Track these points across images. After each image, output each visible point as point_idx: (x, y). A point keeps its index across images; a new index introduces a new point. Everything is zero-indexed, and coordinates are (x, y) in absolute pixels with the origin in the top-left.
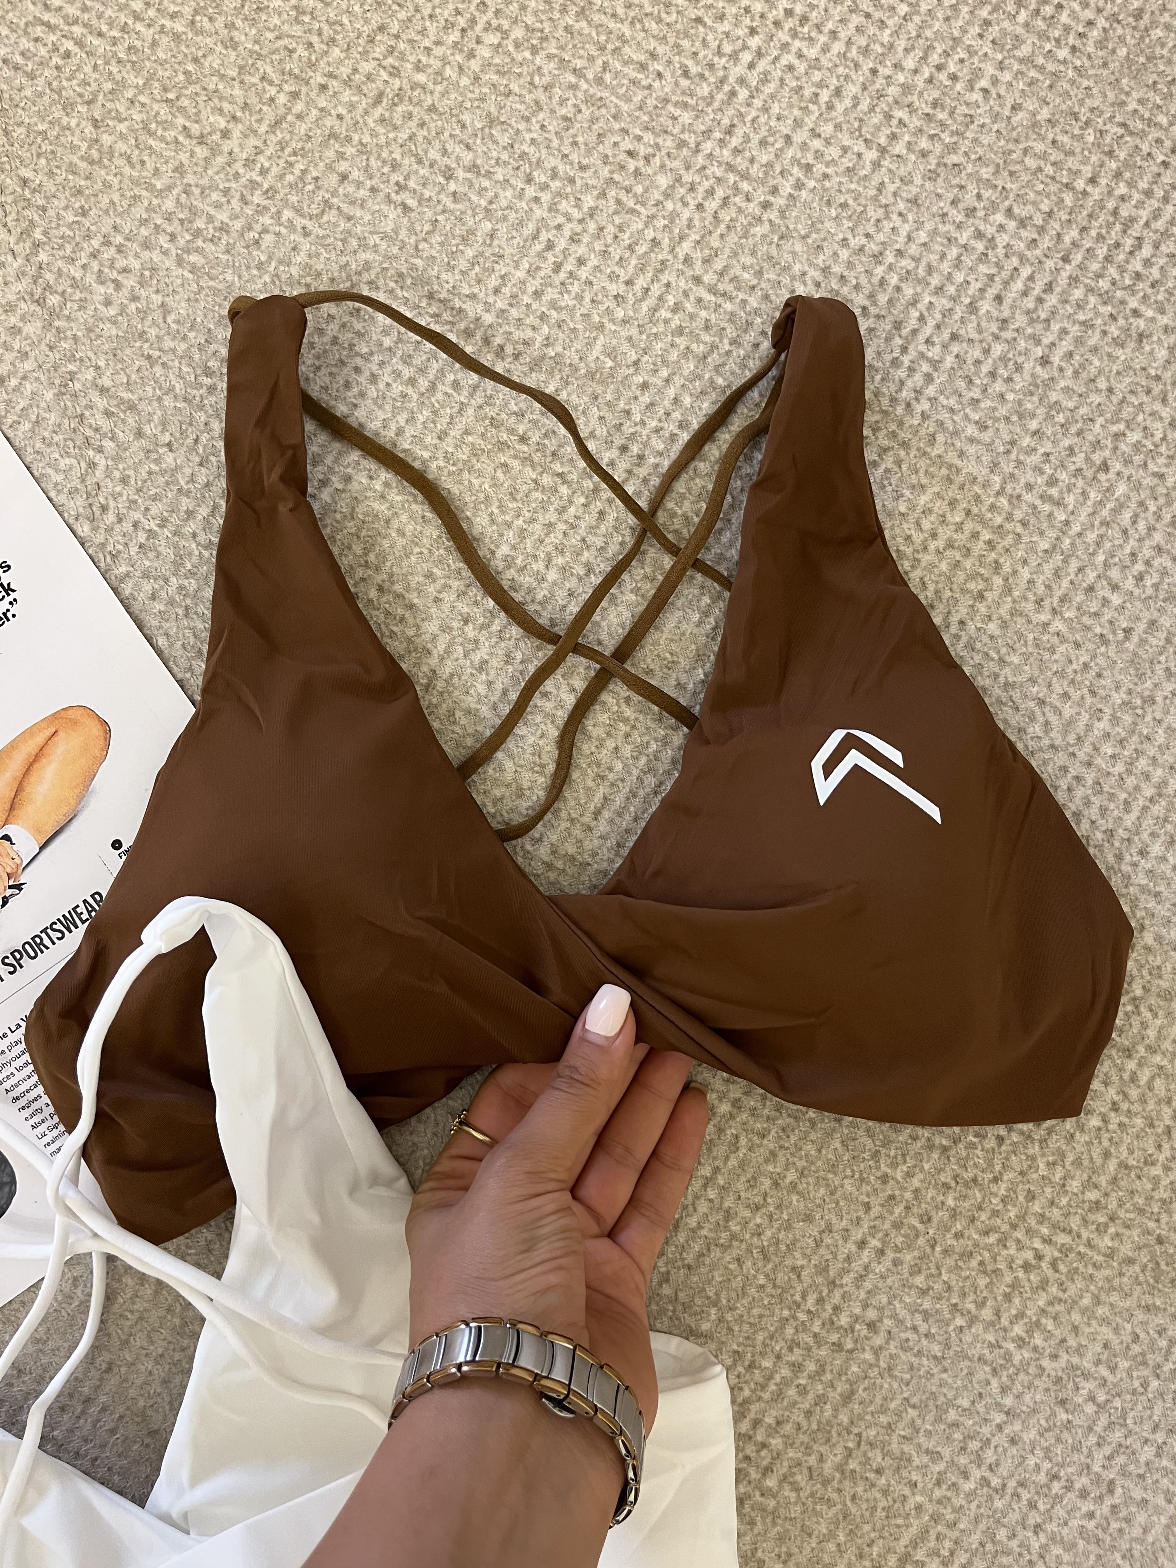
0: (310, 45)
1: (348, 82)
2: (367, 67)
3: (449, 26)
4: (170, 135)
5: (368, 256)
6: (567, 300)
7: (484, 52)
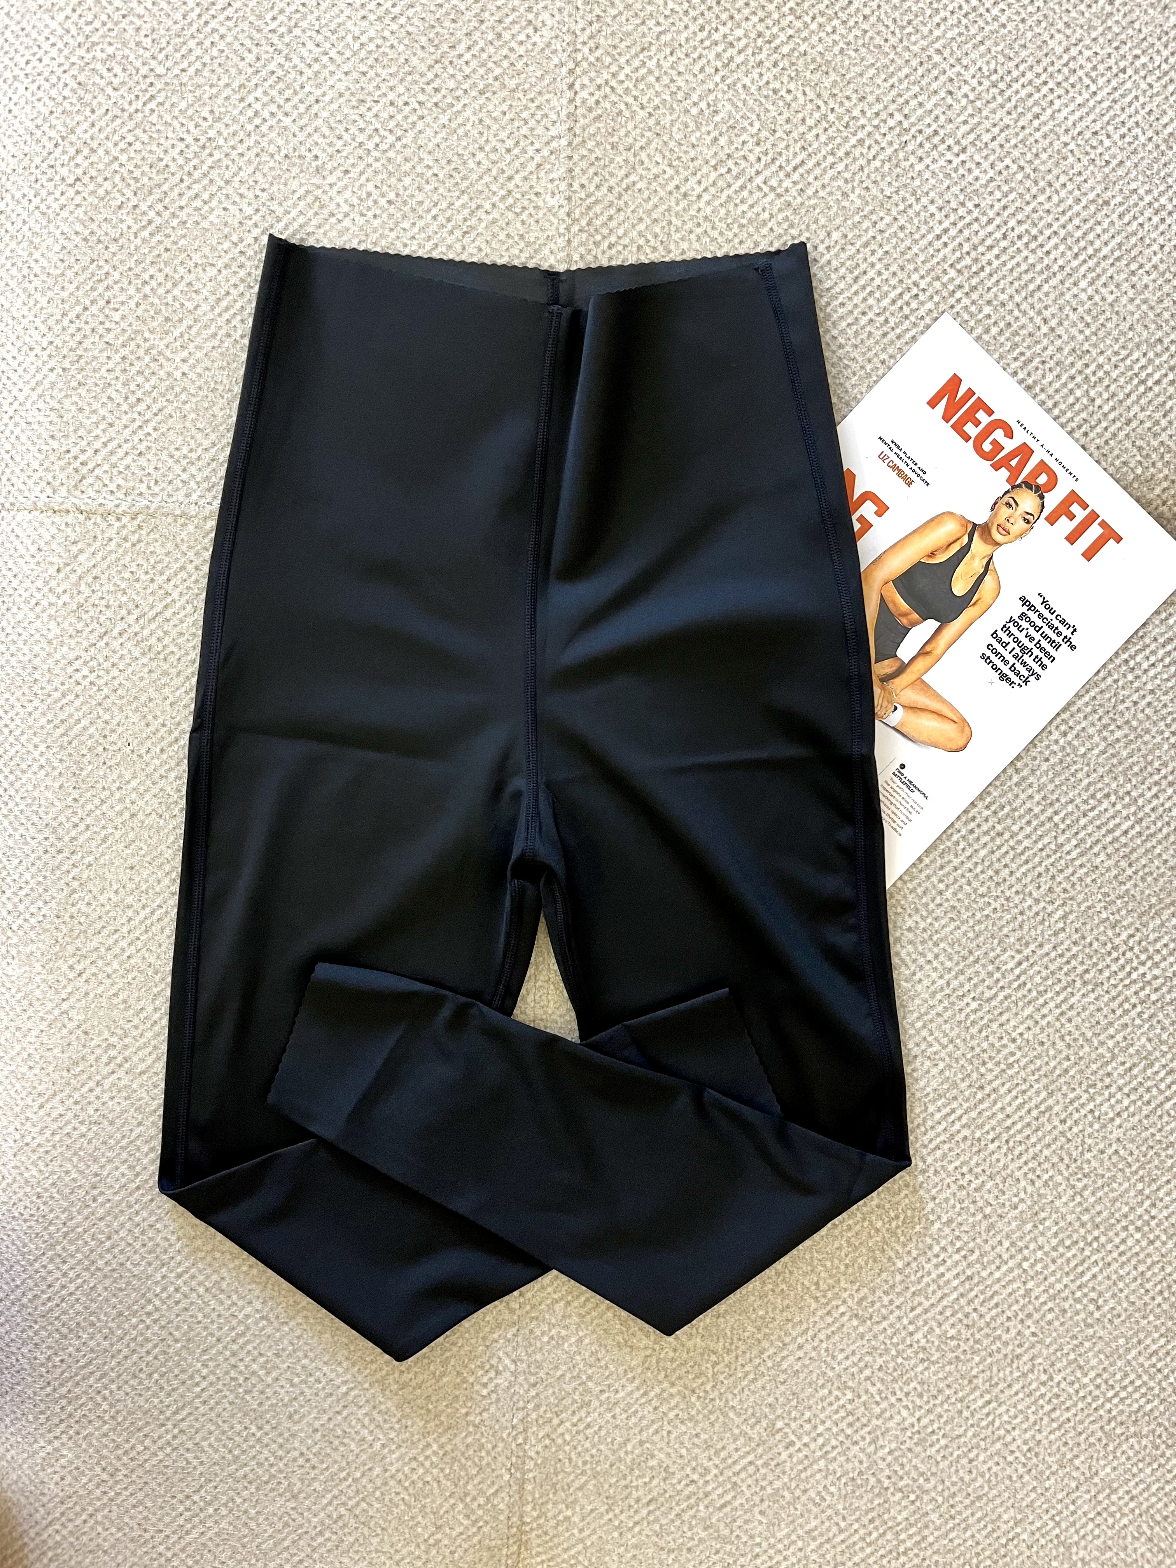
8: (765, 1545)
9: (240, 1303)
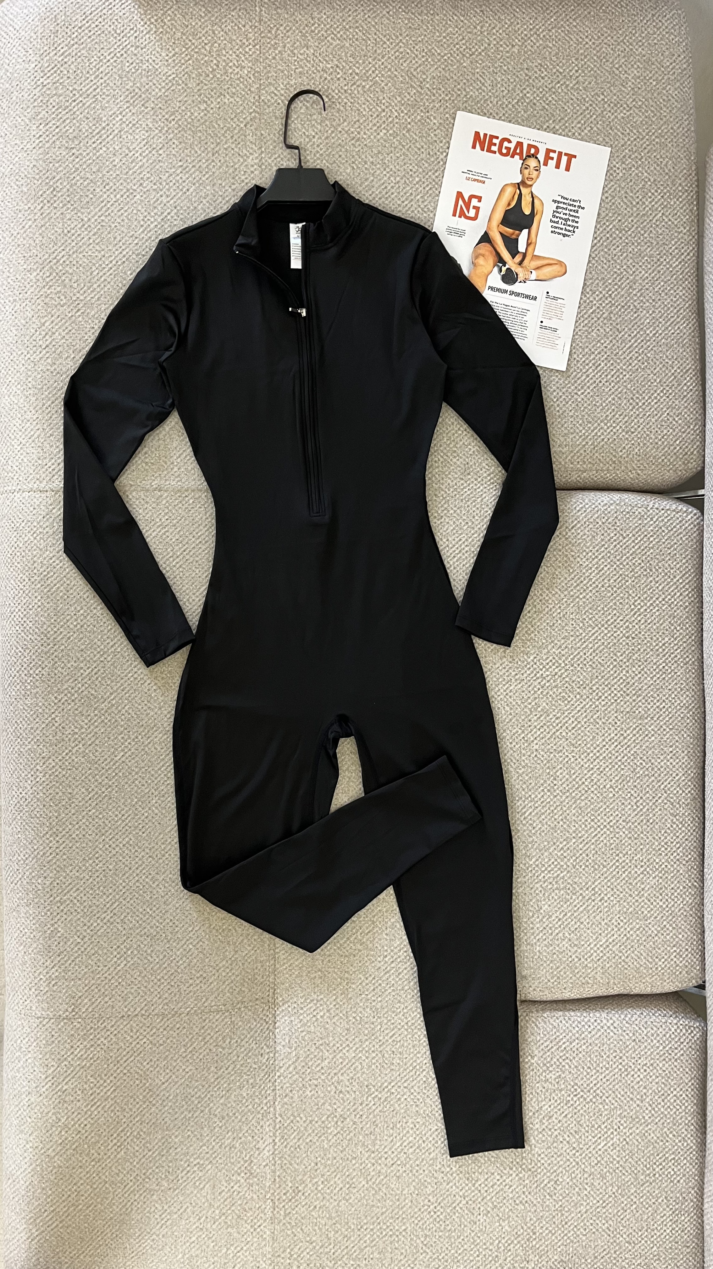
0: (340, 120)
1: (347, 132)
2: (352, 130)
3: (375, 125)
4: (300, 133)
6: (387, 202)
7: (382, 134)
8: (389, 951)
9: (139, 850)
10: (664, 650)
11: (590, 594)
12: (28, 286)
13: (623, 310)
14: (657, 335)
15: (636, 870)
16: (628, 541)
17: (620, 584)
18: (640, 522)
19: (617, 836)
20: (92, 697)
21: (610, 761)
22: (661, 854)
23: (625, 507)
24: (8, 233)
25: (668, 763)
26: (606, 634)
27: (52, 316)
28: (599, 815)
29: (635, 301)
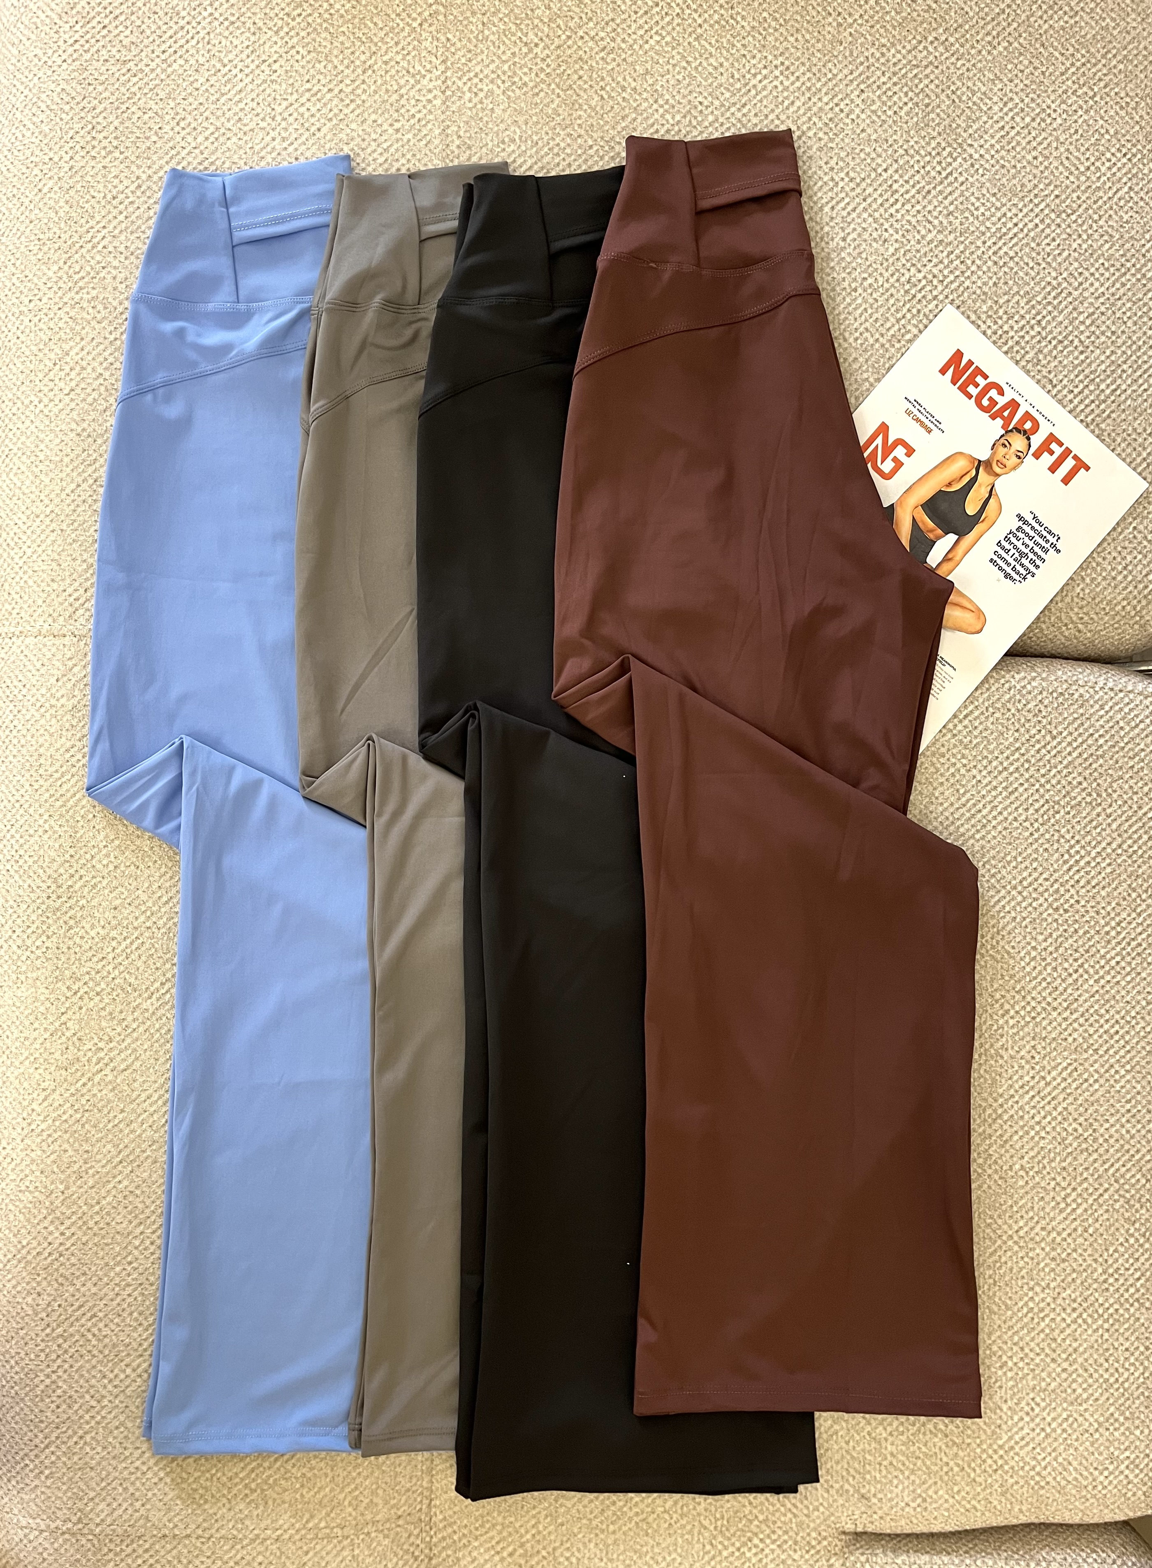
1: (592, 38)
2: (602, 34)
3: (641, 27)
4: (513, 39)
5: (582, 113)
7: (652, 42)
10: (1119, 933)
11: (993, 833)
12: (44, 289)
13: (1060, 348)
14: (1118, 392)
15: (1064, 1315)
16: (1059, 743)
17: (1046, 817)
18: (1081, 711)
19: (1031, 1255)
20: (129, 989)
21: (1021, 1123)
22: (1107, 1289)
23: (1056, 684)
24: (15, 201)
25: (1124, 1131)
26: (1019, 904)
27: (82, 339)
28: (999, 1216)
29: (1082, 332)
